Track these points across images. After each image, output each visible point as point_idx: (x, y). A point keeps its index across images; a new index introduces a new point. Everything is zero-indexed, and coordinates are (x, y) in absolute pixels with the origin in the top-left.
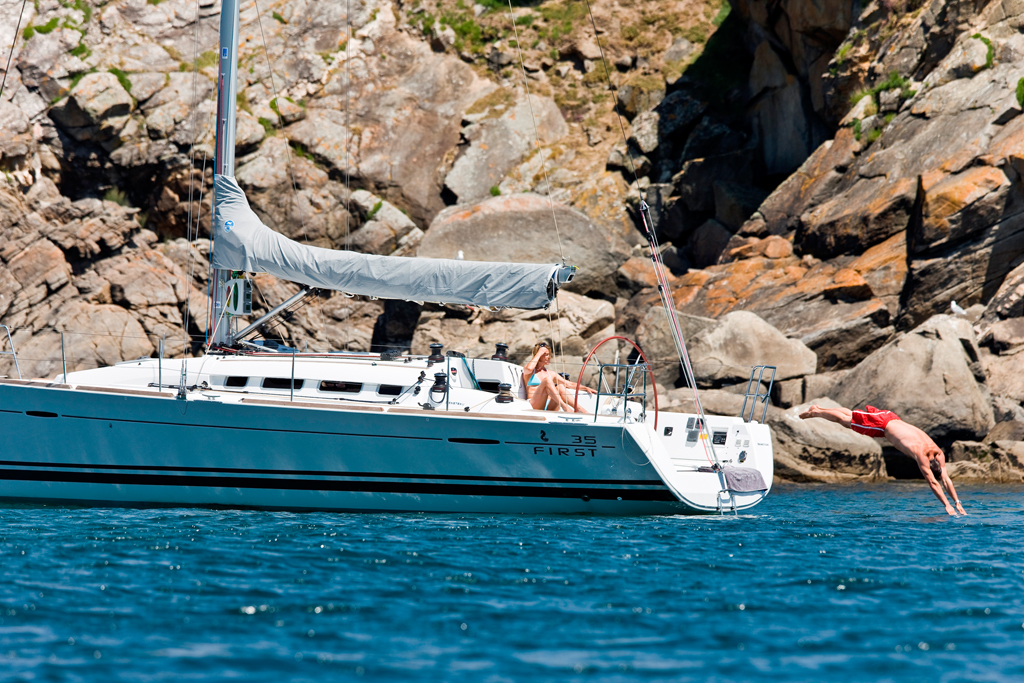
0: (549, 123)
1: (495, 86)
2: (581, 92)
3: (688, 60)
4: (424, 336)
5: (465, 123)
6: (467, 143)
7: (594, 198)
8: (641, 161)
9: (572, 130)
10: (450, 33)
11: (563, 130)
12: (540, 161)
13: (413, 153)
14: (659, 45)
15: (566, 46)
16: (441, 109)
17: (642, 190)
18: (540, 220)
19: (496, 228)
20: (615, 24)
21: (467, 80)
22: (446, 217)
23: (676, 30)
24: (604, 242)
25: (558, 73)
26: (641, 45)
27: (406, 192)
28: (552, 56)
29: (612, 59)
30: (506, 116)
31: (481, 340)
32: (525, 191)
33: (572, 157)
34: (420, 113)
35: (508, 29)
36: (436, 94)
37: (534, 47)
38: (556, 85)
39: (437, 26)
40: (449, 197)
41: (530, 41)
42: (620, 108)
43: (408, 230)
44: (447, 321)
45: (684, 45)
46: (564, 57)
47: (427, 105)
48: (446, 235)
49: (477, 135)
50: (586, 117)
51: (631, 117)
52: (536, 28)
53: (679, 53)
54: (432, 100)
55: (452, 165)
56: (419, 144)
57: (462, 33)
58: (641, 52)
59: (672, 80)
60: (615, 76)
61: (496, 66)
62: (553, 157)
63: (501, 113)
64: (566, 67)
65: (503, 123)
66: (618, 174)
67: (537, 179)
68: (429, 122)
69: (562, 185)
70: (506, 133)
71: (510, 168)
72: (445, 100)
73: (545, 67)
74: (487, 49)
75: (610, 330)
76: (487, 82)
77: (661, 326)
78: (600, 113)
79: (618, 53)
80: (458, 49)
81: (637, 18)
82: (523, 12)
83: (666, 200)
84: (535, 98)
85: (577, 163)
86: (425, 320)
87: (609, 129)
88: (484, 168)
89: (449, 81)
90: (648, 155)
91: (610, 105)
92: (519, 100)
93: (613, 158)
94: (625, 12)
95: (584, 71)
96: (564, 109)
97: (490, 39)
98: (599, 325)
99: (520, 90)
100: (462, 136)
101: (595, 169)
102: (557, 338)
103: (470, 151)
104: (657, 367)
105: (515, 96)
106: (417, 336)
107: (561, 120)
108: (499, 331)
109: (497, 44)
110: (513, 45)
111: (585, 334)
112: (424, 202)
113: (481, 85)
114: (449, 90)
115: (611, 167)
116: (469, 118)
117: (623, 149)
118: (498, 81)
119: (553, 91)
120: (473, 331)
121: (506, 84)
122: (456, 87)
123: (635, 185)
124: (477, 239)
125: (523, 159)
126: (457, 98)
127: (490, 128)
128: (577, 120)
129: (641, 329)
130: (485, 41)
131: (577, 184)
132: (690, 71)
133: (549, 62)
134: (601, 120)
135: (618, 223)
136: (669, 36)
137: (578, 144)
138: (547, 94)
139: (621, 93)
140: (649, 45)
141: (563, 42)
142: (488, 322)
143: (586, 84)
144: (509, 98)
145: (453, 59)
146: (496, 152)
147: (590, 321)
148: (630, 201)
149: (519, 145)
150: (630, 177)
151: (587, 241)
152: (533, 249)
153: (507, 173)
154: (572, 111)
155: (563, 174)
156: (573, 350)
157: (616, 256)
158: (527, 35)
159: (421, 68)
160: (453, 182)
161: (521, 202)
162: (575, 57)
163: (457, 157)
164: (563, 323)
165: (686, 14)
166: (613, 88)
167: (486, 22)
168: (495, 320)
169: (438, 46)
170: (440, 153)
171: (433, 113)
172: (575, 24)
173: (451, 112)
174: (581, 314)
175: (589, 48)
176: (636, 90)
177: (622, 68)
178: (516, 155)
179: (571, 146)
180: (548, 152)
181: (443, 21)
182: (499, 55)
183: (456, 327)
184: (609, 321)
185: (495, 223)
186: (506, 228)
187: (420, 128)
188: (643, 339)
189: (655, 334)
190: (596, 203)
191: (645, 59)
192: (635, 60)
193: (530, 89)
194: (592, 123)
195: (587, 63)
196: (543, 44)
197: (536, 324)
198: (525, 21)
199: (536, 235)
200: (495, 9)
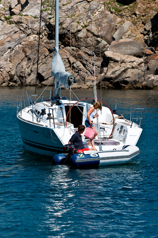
0: (131, 26)
1: (121, 19)
2: (136, 20)
3: (154, 14)
4: (110, 65)
5: (116, 26)
6: (117, 29)
7: (138, 39)
8: (146, 32)
9: (135, 27)
10: (114, 10)
11: (133, 27)
12: (129, 32)
13: (107, 31)
14: (149, 12)
15: (134, 12)
16: (112, 24)
17: (147, 37)
18: (130, 43)
19: (122, 45)
20: (142, 8)
21: (117, 18)
22: (113, 43)
23: (152, 9)
24: (140, 47)
25: (132, 17)
26: (146, 12)
27: (106, 38)
28: (131, 14)
29: (141, 14)
30: (123, 25)
31: (120, 66)
32: (127, 38)
33: (134, 32)
34: (109, 24)
35: (123, 9)
36: (111, 21)
37: (128, 12)
38: (132, 19)
39: (111, 9)
40: (114, 39)
41: (127, 12)
42: (143, 23)
43: (107, 45)
44: (114, 63)
45: (154, 12)
46: (133, 14)
47: (110, 23)
48: (113, 46)
49: (118, 28)
50: (137, 25)
51: (145, 24)
52: (128, 9)
53: (153, 13)
54: (111, 22)
55: (114, 33)
56: (108, 30)
57: (116, 10)
58: (146, 13)
59: (152, 18)
60: (142, 17)
61: (122, 16)
62: (131, 32)
63: (122, 24)
64: (133, 16)
65: (123, 26)
66: (143, 34)
67: (129, 35)
68: (110, 26)
69: (133, 37)
70: (123, 28)
71: (124, 34)
72: (113, 22)
73: (130, 16)
74: (120, 13)
75: (143, 64)
76: (120, 19)
77: (152, 63)
78: (139, 24)
79: (142, 13)
80: (115, 13)
81: (145, 7)
82: (126, 6)
83: (151, 39)
84: (128, 22)
85: (135, 33)
86: (110, 63)
87: (141, 27)
88: (119, 34)
89: (114, 19)
90: (148, 31)
91: (141, 22)
92: (126, 22)
93: (142, 32)
94: (144, 6)
95: (137, 17)
96: (133, 23)
97: (121, 11)
98: (141, 63)
99: (126, 20)
100: (116, 28)
101: (139, 34)
102: (134, 66)
103: (117, 31)
104: (152, 71)
105: (125, 21)
106: (109, 65)
107: (133, 25)
108: (123, 65)
109: (122, 12)
110: (124, 12)
111: (138, 65)
112: (109, 40)
113: (119, 19)
114: (113, 20)
115: (141, 33)
116: (117, 25)
117: (143, 30)
118: (122, 18)
119: (131, 20)
120: (119, 64)
121: (123, 19)
122: (115, 20)
123: (146, 36)
124: (119, 47)
125: (126, 32)
126: (115, 22)
127: (120, 27)
128: (135, 25)
129: (149, 64)
130: (120, 12)
131: (135, 36)
132: (155, 16)
133: (130, 15)
134: (140, 25)
135: (143, 43)
136: (151, 10)
137: (136, 29)
138: (130, 21)
139: (143, 20)
140: (148, 12)
141: (133, 11)
142: (121, 63)
143: (137, 19)
144: (124, 22)
145: (114, 15)
146: (122, 31)
147: (139, 62)
148: (145, 39)
149: (126, 29)
150: (145, 35)
151: (137, 47)
152: (128, 48)
153: (124, 35)
154: (134, 23)
155: (133, 35)
156: (137, 68)
157: (142, 49)
158: (127, 10)
159: (109, 16)
160: (114, 36)
161: (126, 40)
162: (135, 14)
163: (115, 32)
164: (135, 63)
165: (154, 6)
166: (141, 19)
167: (120, 8)
168: (123, 62)
169: (112, 13)
170: (112, 31)
171: (111, 24)
172: (135, 8)
173: (114, 24)
174: (138, 61)
175: (137, 13)
176: (146, 20)
177: (143, 16)
178: (125, 31)
179: (134, 30)
180: (130, 31)
181: (112, 8)
182: (122, 14)
183: (116, 64)
184: (143, 62)
185: (122, 44)
186: (124, 44)
187: (109, 27)
188: (149, 66)
189: (151, 65)
190: (139, 40)
191: (147, 14)
192: (145, 15)
193: (127, 20)
194: (138, 26)
195: (137, 15)
196: (129, 12)
197: (130, 63)
198: (126, 8)
199: (129, 46)
200: (121, 6)
